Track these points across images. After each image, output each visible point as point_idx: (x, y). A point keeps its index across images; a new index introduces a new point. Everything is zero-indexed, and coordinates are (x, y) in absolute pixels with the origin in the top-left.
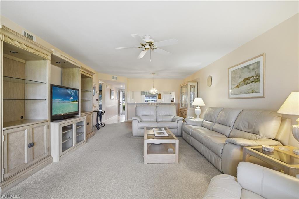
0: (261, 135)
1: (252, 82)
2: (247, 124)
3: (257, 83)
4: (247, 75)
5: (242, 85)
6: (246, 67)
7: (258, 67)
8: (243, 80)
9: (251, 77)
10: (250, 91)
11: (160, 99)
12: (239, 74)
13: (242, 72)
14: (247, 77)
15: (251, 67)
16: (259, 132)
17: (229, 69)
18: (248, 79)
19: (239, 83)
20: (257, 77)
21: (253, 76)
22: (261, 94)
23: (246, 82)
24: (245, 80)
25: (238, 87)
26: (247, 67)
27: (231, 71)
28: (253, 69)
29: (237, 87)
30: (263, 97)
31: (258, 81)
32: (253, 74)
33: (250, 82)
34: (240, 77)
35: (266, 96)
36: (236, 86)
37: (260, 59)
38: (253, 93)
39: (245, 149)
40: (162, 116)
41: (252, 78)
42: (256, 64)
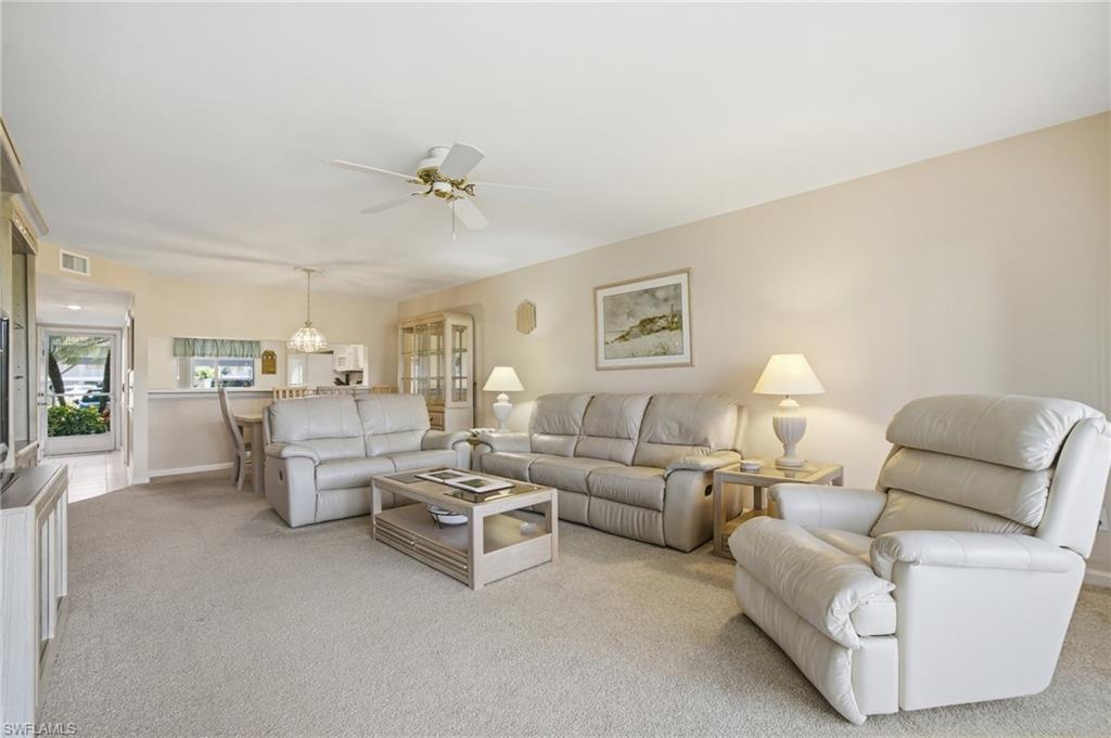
0: (712, 445)
1: (664, 328)
2: (675, 426)
3: (673, 332)
4: (651, 312)
5: (635, 336)
6: (646, 291)
7: (678, 297)
8: (638, 322)
9: (660, 318)
10: (659, 350)
11: (270, 375)
12: (628, 307)
13: (636, 304)
14: (651, 317)
15: (661, 294)
16: (706, 440)
17: (596, 289)
18: (652, 320)
19: (627, 329)
20: (676, 320)
21: (664, 316)
22: (685, 358)
23: (648, 327)
24: (644, 323)
25: (626, 340)
26: (651, 292)
27: (604, 298)
28: (666, 300)
29: (623, 338)
30: (691, 364)
31: (677, 328)
32: (666, 310)
33: (657, 328)
34: (630, 315)
35: (696, 363)
36: (619, 335)
37: (682, 279)
38: (665, 354)
39: (721, 474)
40: (385, 434)
41: (662, 321)
42: (672, 288)
